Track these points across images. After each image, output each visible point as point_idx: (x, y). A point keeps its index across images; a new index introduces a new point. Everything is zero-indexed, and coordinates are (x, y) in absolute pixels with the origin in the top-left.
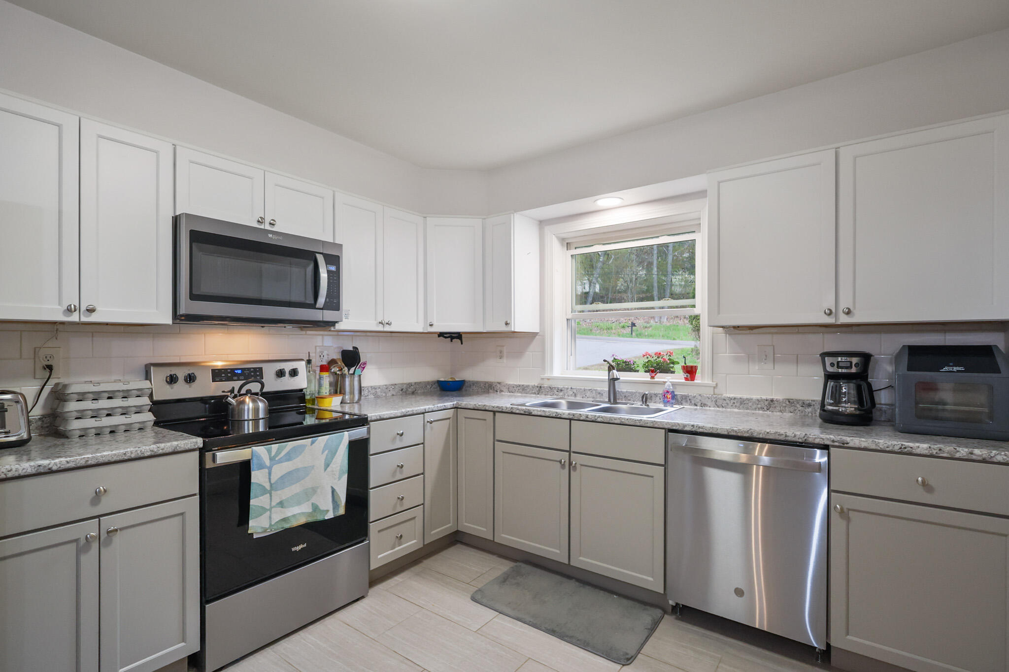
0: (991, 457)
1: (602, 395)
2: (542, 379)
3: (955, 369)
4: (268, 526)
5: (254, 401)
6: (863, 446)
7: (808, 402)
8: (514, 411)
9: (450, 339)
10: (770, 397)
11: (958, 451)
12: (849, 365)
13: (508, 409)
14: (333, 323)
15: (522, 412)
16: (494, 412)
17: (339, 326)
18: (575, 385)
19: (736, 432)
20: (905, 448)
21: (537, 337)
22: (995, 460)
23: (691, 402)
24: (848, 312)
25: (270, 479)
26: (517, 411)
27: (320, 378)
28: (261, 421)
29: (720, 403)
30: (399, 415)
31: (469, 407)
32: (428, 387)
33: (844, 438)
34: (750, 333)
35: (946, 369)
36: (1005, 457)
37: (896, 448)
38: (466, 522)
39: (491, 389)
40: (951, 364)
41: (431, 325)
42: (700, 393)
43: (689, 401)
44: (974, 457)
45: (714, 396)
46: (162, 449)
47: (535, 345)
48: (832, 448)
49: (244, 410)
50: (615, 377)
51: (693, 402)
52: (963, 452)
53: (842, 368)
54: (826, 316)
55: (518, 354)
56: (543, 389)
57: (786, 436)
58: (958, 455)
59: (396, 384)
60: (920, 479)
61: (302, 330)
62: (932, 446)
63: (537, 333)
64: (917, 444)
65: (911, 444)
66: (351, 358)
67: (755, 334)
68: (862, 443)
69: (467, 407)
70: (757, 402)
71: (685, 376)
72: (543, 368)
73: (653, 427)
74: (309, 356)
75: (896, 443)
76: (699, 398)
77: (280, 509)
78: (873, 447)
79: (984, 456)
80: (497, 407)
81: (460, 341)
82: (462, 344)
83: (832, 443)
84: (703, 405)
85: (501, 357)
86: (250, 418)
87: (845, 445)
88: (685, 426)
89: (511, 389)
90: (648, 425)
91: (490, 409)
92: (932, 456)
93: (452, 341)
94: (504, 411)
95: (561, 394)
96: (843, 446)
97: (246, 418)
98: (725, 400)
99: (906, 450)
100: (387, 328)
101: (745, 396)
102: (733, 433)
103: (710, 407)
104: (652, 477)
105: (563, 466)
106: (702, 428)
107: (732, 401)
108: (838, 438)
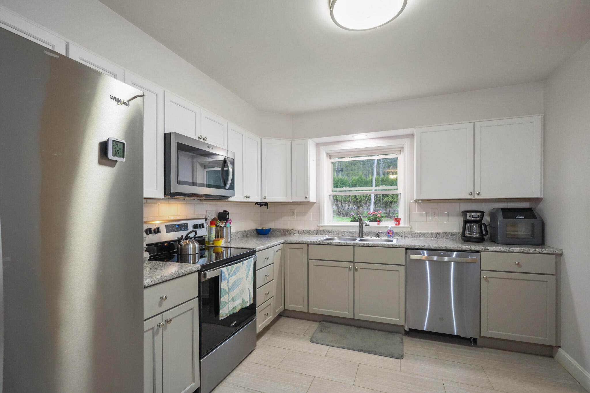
0: (543, 251)
1: (353, 234)
2: (319, 226)
3: (521, 217)
4: (228, 312)
5: (192, 243)
6: (494, 250)
7: (453, 233)
8: (321, 243)
9: (260, 205)
10: (436, 232)
11: (530, 250)
12: (477, 216)
13: (317, 243)
14: (228, 197)
15: (326, 244)
16: (308, 244)
17: (231, 199)
18: (338, 229)
19: (440, 247)
20: (511, 250)
21: (315, 204)
22: (543, 252)
23: (399, 235)
24: (479, 194)
25: (228, 286)
26: (323, 243)
27: (211, 229)
28: (197, 255)
29: (414, 235)
30: (266, 248)
31: (293, 242)
32: (252, 233)
33: (487, 247)
34: (427, 203)
35: (517, 217)
36: (547, 251)
37: (507, 250)
38: (290, 304)
39: (288, 233)
40: (519, 215)
41: (265, 198)
42: (404, 231)
43: (398, 235)
44: (536, 252)
45: (411, 232)
46: (186, 272)
47: (314, 208)
48: (481, 252)
49: (188, 249)
50: (368, 224)
51: (400, 235)
52: (532, 250)
53: (475, 218)
54: (469, 195)
55: (303, 214)
56: (319, 231)
57: (462, 248)
58: (530, 252)
59: (239, 232)
60: (517, 262)
61: (201, 201)
62: (521, 249)
63: (316, 202)
64: (515, 248)
65: (513, 248)
66: (223, 217)
67: (430, 203)
68: (494, 249)
69: (291, 242)
70: (431, 234)
71: (396, 223)
72: (319, 220)
73: (400, 247)
74: (206, 216)
75: (507, 248)
76: (404, 233)
77: (232, 302)
78: (498, 250)
79: (540, 251)
80: (311, 241)
81: (266, 207)
82: (268, 208)
83: (482, 250)
84: (405, 237)
85: (293, 216)
86: (191, 253)
87: (487, 250)
88: (415, 246)
89: (300, 232)
90: (397, 247)
91: (306, 243)
92: (521, 253)
93: (261, 207)
94: (315, 243)
95: (330, 234)
96: (487, 251)
97: (189, 253)
98: (416, 234)
99: (511, 251)
100: (248, 200)
101: (425, 232)
102: (438, 248)
103: (409, 237)
104: (399, 271)
105: (350, 269)
106: (424, 247)
107: (419, 234)
108: (484, 248)
